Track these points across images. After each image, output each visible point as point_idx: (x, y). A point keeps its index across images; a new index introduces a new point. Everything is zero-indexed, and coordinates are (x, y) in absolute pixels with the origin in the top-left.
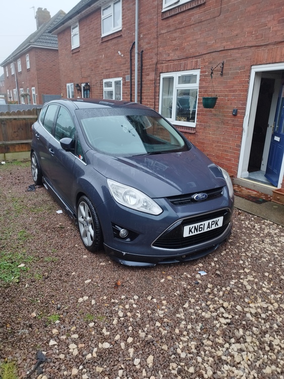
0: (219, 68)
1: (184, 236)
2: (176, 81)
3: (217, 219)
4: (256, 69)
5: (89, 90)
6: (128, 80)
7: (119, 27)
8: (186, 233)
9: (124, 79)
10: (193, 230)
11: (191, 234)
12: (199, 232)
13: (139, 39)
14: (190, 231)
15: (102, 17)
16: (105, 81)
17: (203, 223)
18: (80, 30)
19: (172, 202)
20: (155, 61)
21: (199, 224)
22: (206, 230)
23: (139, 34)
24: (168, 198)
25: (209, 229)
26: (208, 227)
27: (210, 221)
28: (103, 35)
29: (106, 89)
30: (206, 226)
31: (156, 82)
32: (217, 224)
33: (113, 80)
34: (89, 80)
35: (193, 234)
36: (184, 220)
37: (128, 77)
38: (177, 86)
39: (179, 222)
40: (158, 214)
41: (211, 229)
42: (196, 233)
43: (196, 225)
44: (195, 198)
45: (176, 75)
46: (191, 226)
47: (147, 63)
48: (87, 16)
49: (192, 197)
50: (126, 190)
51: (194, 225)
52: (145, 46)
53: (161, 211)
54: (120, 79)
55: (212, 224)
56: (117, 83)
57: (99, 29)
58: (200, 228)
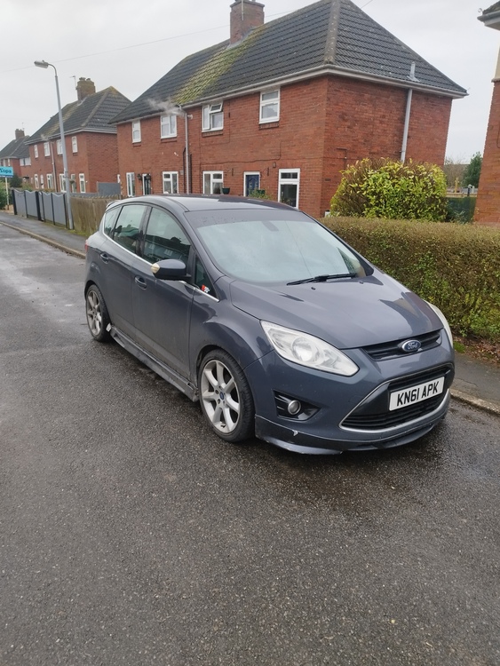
0: (230, 171)
1: (391, 409)
2: (212, 177)
3: (436, 381)
4: (246, 174)
5: (150, 179)
6: (182, 174)
7: (174, 134)
8: (393, 406)
9: (179, 173)
10: (403, 400)
11: (400, 406)
12: (411, 403)
13: (189, 146)
14: (399, 400)
15: (162, 123)
16: (164, 173)
17: (416, 388)
18: (142, 128)
19: (371, 355)
20: (199, 162)
21: (411, 389)
22: (420, 399)
23: (189, 143)
24: (365, 348)
25: (424, 398)
26: (424, 394)
27: (427, 384)
28: (162, 137)
29: (165, 180)
30: (421, 392)
31: (201, 176)
32: (435, 389)
33: (171, 173)
34: (150, 171)
35: (404, 405)
36: (391, 383)
37: (182, 171)
38: (213, 180)
39: (383, 387)
40: (350, 374)
41: (427, 397)
42: (407, 404)
43: (407, 390)
44: (403, 347)
45: (212, 173)
46: (401, 392)
47: (196, 163)
48: (148, 119)
49: (399, 345)
50: (296, 338)
51: (404, 391)
52: (193, 152)
53: (356, 369)
54: (177, 173)
55: (429, 390)
56: (174, 176)
57: (158, 131)
58: (413, 395)
